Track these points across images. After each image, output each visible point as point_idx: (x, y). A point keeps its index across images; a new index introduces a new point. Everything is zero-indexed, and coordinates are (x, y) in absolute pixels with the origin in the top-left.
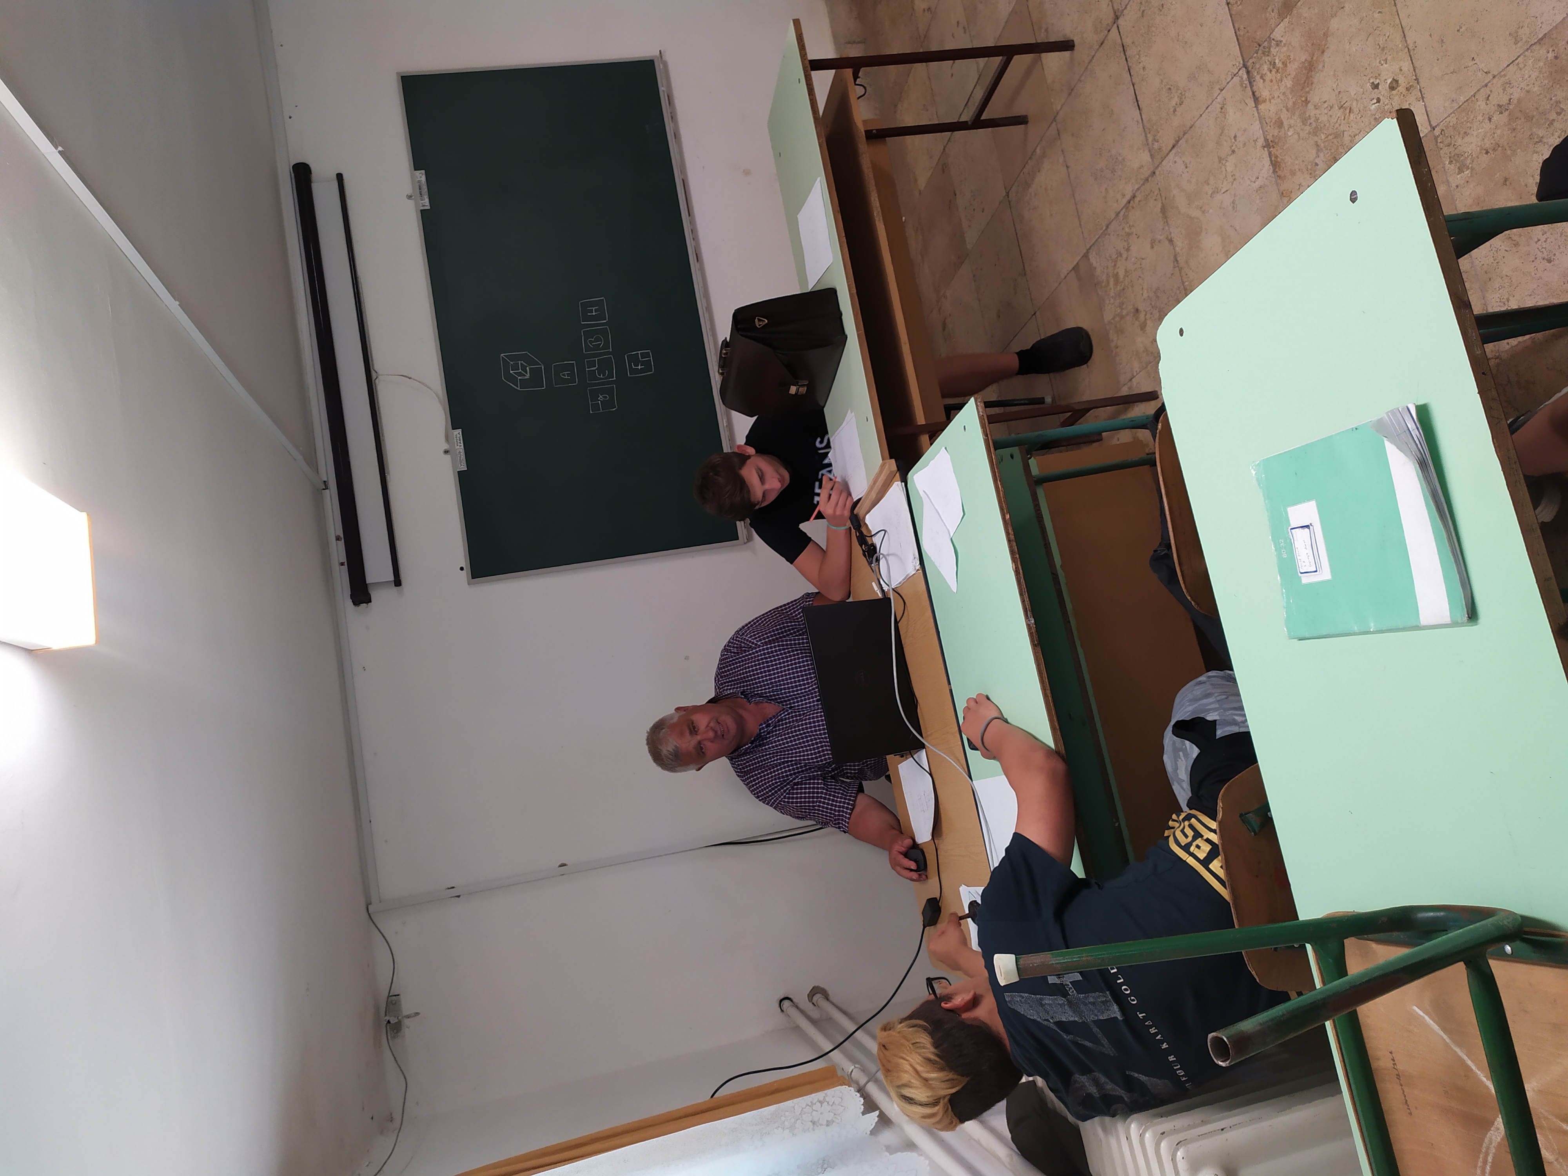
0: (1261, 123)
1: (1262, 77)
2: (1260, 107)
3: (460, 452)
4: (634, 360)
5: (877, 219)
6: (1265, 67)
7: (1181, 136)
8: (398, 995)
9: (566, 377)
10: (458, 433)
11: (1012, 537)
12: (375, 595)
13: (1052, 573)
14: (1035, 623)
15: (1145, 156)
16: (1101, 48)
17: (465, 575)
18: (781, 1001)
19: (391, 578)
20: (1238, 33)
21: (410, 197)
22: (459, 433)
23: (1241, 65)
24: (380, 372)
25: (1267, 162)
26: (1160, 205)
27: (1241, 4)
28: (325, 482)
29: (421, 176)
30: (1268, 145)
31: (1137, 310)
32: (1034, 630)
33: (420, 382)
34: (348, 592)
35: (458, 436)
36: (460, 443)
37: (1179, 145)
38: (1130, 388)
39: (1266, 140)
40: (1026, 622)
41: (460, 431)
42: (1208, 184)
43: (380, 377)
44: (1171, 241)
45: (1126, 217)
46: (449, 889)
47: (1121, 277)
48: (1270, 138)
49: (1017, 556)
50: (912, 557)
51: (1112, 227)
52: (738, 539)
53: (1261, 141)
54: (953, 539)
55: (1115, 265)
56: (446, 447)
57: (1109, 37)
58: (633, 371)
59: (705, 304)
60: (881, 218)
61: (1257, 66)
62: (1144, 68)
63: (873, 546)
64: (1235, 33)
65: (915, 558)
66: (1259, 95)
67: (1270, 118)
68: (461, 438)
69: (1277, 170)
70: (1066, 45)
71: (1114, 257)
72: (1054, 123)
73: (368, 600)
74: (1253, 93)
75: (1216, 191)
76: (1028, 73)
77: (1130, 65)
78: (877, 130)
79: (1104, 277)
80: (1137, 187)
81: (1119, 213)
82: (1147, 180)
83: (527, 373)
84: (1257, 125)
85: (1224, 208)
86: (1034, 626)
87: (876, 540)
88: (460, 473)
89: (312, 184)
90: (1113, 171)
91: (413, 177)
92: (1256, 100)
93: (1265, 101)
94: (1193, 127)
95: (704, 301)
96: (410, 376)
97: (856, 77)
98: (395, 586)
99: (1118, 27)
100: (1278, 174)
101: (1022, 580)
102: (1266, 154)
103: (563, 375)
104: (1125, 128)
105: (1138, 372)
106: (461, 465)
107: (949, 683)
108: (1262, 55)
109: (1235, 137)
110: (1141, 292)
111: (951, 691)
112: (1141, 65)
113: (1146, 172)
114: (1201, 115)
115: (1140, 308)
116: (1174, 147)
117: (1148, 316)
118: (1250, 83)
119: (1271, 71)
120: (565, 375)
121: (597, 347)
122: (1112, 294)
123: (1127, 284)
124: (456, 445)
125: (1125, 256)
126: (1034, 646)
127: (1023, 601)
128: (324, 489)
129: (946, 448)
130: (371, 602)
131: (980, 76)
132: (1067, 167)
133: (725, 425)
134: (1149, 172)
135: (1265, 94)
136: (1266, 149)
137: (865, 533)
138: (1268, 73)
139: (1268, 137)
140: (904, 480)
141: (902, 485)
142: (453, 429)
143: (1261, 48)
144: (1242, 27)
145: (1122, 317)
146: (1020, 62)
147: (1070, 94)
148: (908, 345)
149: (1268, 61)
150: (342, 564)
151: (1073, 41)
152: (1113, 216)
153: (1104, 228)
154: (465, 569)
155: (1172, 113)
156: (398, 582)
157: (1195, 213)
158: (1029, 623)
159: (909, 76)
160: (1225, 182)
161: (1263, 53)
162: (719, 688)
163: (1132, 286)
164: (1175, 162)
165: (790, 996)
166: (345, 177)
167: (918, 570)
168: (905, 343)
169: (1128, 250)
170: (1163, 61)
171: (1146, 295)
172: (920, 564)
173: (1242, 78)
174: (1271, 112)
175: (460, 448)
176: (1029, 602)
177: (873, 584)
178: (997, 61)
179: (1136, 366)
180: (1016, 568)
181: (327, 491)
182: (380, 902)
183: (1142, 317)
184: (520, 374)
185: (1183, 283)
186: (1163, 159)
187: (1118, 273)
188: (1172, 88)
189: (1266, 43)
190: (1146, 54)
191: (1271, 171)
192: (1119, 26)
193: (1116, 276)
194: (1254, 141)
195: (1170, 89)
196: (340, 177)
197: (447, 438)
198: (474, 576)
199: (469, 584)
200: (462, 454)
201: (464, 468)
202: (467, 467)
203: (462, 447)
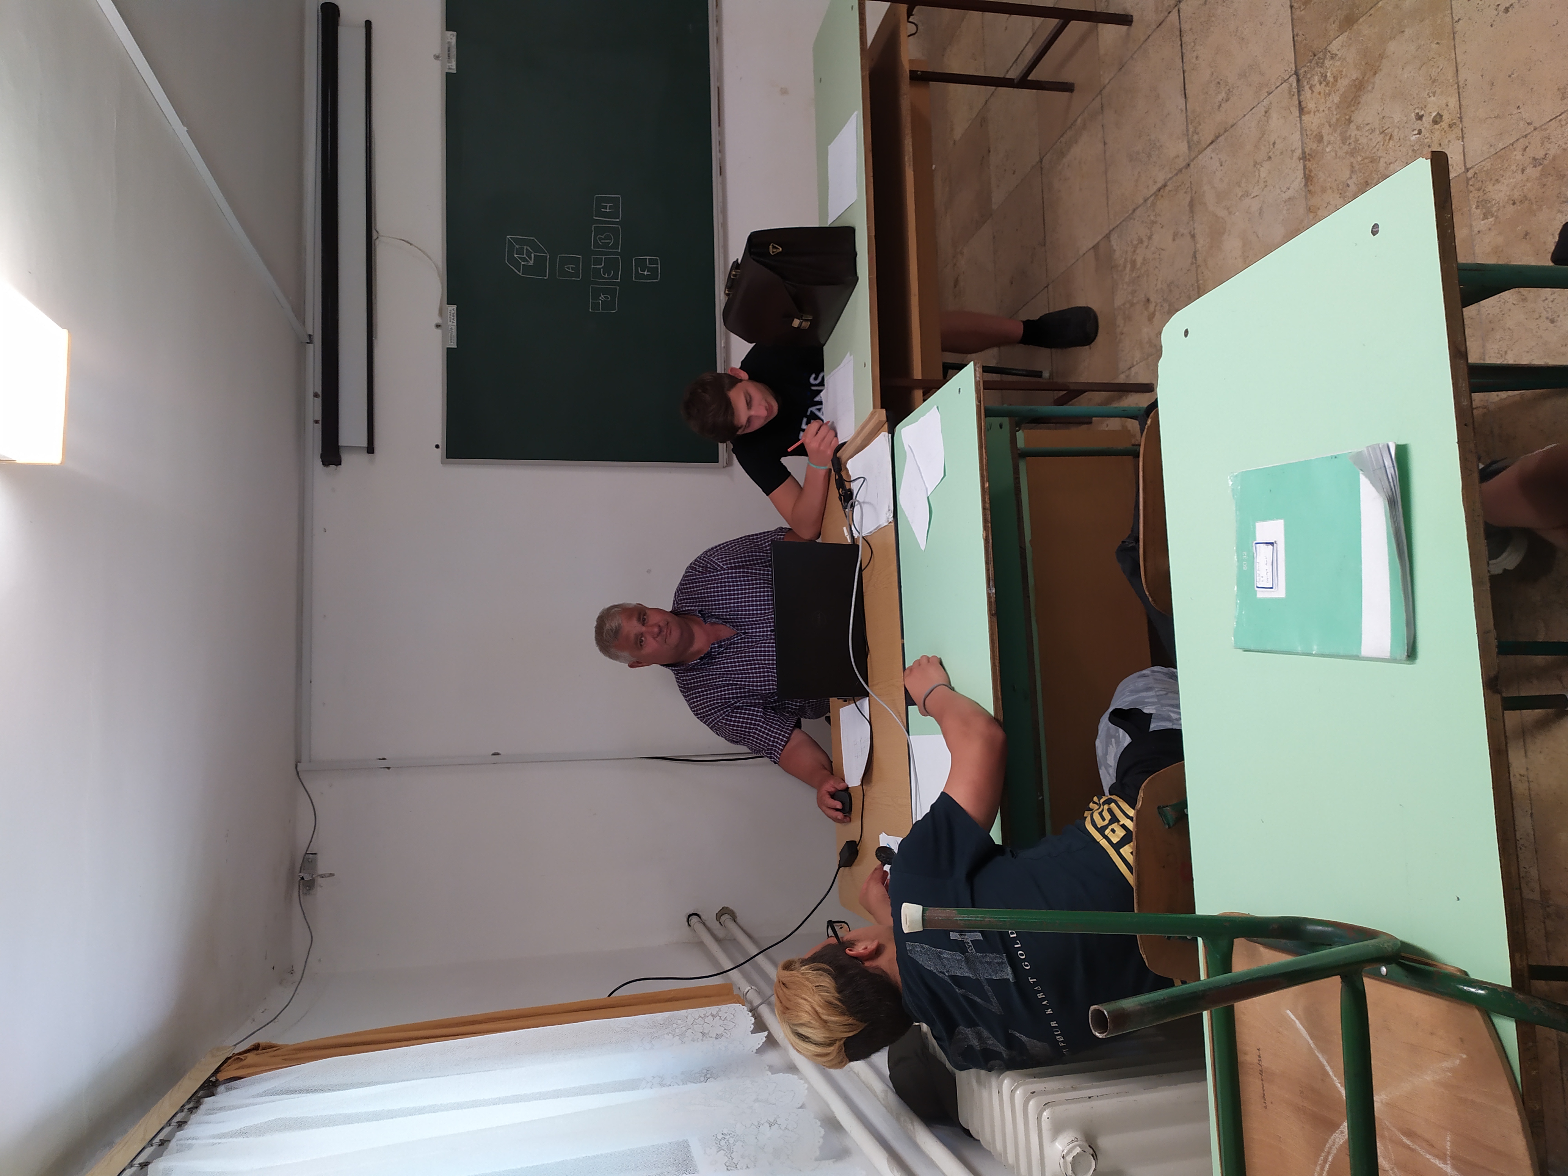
0: (1302, 134)
1: (1311, 88)
2: (1303, 117)
3: (452, 329)
4: (641, 264)
5: (907, 164)
6: (1316, 78)
7: (1222, 133)
8: (316, 854)
9: (571, 271)
11: (988, 506)
12: (345, 458)
13: (1020, 547)
14: (996, 593)
15: (1183, 147)
16: (1159, 29)
17: (439, 453)
18: (690, 916)
19: (365, 444)
20: (1296, 38)
21: (437, 57)
22: (453, 309)
23: (1293, 72)
24: (381, 233)
25: (1300, 174)
26: (1188, 199)
27: (1304, 9)
28: (310, 336)
29: (452, 37)
30: (1304, 157)
31: (1148, 300)
32: (993, 600)
33: (420, 250)
34: (318, 450)
35: (453, 311)
36: (453, 319)
37: (1218, 141)
38: (1127, 377)
39: (1304, 152)
40: (987, 591)
41: (455, 307)
42: (1240, 186)
43: (380, 238)
44: (1193, 236)
45: (1153, 204)
46: (380, 759)
47: (1138, 265)
48: (1307, 150)
49: (990, 525)
50: (887, 509)
51: (1138, 212)
52: (718, 462)
53: (1298, 152)
54: (930, 498)
55: (1134, 251)
56: (438, 320)
57: (1168, 19)
58: (638, 276)
59: (721, 220)
60: (912, 163)
61: (1309, 76)
62: (1197, 57)
63: (851, 492)
64: (1293, 38)
65: (889, 510)
66: (1305, 106)
67: (1311, 130)
68: (455, 315)
69: (1309, 184)
70: (1125, 20)
71: (1135, 242)
72: (1099, 97)
73: (339, 463)
74: (1300, 102)
75: (1246, 194)
76: (1083, 39)
77: (1184, 51)
78: (922, 72)
79: (1122, 261)
80: (1170, 176)
81: (1148, 199)
82: (1180, 171)
83: (531, 259)
84: (1297, 135)
85: (1251, 213)
86: (995, 596)
87: (855, 486)
88: (449, 350)
89: (339, 27)
90: (1149, 156)
91: (443, 38)
92: (1301, 109)
93: (1309, 113)
94: (1235, 126)
95: (721, 217)
96: (411, 242)
97: (910, 14)
98: (368, 452)
99: (1179, 11)
100: (1309, 188)
101: (990, 550)
102: (1301, 166)
103: (567, 268)
104: (1169, 114)
105: (1139, 361)
106: (451, 342)
107: (903, 638)
108: (1315, 65)
109: (1274, 143)
110: (1155, 283)
111: (903, 645)
112: (1195, 54)
113: (1181, 163)
114: (1245, 115)
115: (1152, 299)
116: (1212, 143)
117: (1158, 307)
118: (1299, 91)
119: (1321, 83)
120: (569, 268)
121: (606, 245)
122: (1127, 279)
123: (1143, 271)
124: (449, 321)
125: (1146, 244)
126: (991, 615)
127: (987, 570)
128: (308, 343)
129: (937, 407)
130: (340, 464)
131: (1034, 34)
132: (1105, 144)
133: (723, 345)
134: (1184, 164)
135: (1311, 105)
136: (1301, 161)
137: (844, 477)
138: (1318, 85)
139: (1306, 150)
140: (892, 432)
141: (888, 436)
142: (448, 304)
143: (1316, 58)
144: (1300, 33)
145: (1132, 305)
146: (1076, 28)
147: (1120, 69)
148: (917, 297)
149: (1321, 73)
150: (317, 422)
151: (1132, 16)
152: (1141, 201)
153: (1130, 212)
154: (440, 447)
155: (1217, 107)
156: (370, 449)
157: (1222, 213)
158: (990, 592)
159: (963, 20)
160: (1256, 188)
161: (1317, 64)
162: (677, 603)
163: (1148, 276)
164: (1211, 158)
165: (698, 913)
166: (373, 24)
167: (890, 522)
168: (915, 295)
169: (1150, 238)
170: (1217, 54)
171: (1159, 286)
172: (894, 517)
173: (1291, 86)
174: (1313, 125)
175: (453, 324)
176: (993, 572)
177: (845, 529)
178: (1053, 23)
179: (1138, 355)
180: (986, 536)
181: (311, 345)
182: (310, 762)
183: (1152, 307)
184: (524, 260)
185: (1198, 281)
186: (1200, 153)
187: (1135, 260)
188: (1221, 82)
189: (1321, 53)
190: (1201, 43)
191: (1303, 184)
192: (1181, 11)
193: (1134, 262)
194: (1291, 150)
195: (1219, 83)
196: (368, 24)
197: (441, 312)
198: (448, 456)
199: (442, 463)
200: (453, 331)
201: (454, 345)
202: (457, 345)
203: (455, 324)
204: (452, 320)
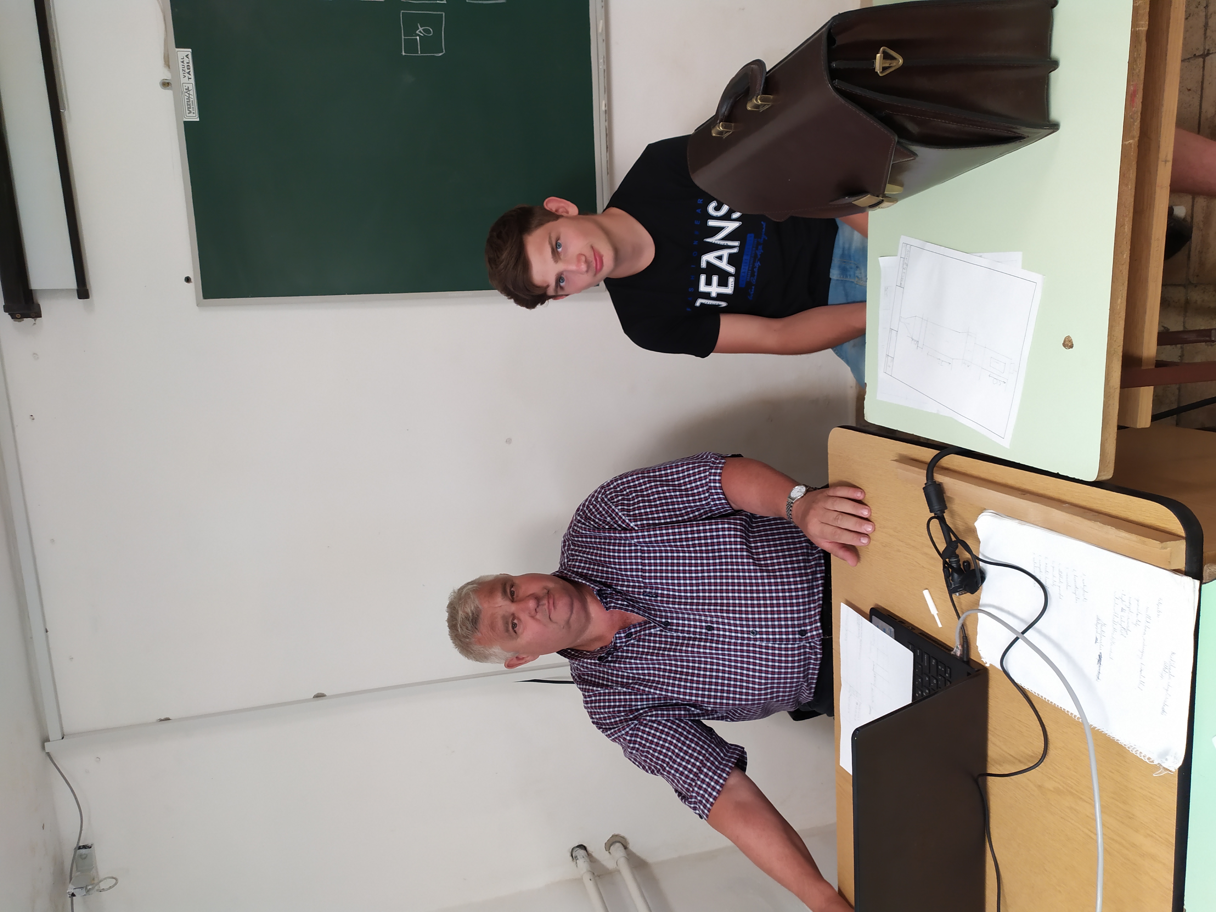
3: (188, 89)
8: (90, 846)
10: (185, 54)
12: (45, 305)
17: (193, 290)
19: (73, 283)
22: (187, 56)
35: (186, 60)
36: (189, 73)
41: (188, 52)
46: (163, 720)
56: (167, 75)
68: (191, 65)
73: (38, 314)
88: (188, 126)
98: (80, 298)
106: (190, 112)
124: (182, 76)
130: (41, 317)
142: (177, 47)
154: (192, 280)
156: (83, 292)
162: (567, 559)
175: (189, 82)
182: (62, 736)
197: (167, 63)
198: (206, 296)
199: (198, 304)
200: (191, 93)
201: (194, 117)
202: (200, 117)
203: (192, 81)
204: (187, 75)
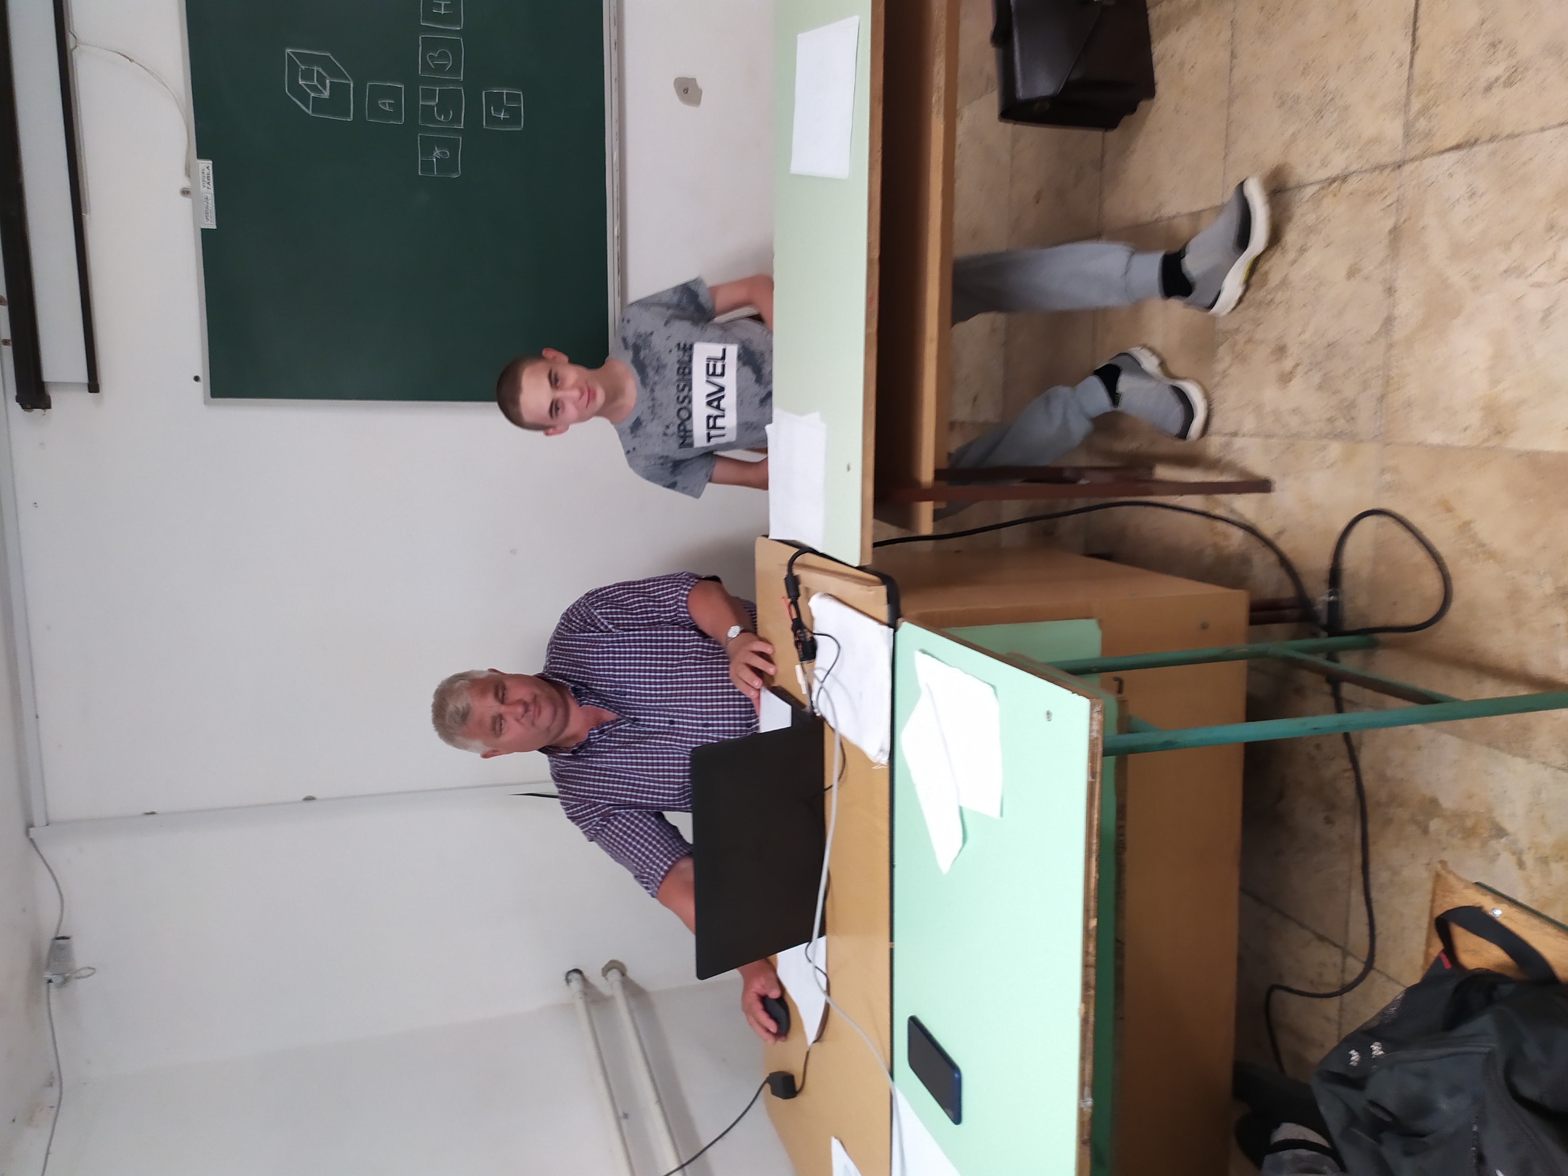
3: (207, 198)
4: (496, 101)
7: (1483, 138)
8: (68, 938)
9: (387, 109)
10: (206, 165)
11: (1092, 959)
12: (55, 397)
14: (1093, 1108)
15: (1394, 129)
17: (201, 389)
18: (569, 972)
19: (84, 378)
22: (207, 168)
24: (81, 38)
26: (1389, 224)
32: (1087, 1118)
33: (145, 69)
34: (12, 391)
36: (208, 183)
37: (1474, 150)
40: (1079, 1104)
41: (209, 163)
42: (1506, 252)
43: (80, 46)
44: (1390, 291)
46: (146, 814)
49: (1092, 991)
54: (965, 812)
56: (185, 183)
58: (491, 120)
68: (211, 175)
73: (46, 405)
80: (1357, 167)
82: (1382, 167)
83: (325, 88)
85: (1521, 309)
86: (1090, 1111)
88: (205, 232)
90: (1319, 113)
94: (1516, 140)
96: (131, 58)
98: (90, 392)
101: (1090, 1035)
103: (384, 104)
104: (1372, 57)
106: (208, 220)
114: (1544, 129)
116: (1459, 149)
121: (440, 69)
124: (201, 186)
126: (1083, 1142)
127: (1082, 1070)
130: (49, 408)
134: (1391, 159)
142: (198, 158)
150: (6, 343)
154: (201, 379)
155: (1483, 88)
156: (93, 386)
158: (1083, 1106)
160: (1544, 270)
164: (1452, 174)
165: (581, 969)
167: (882, 767)
172: (889, 759)
175: (208, 191)
176: (1091, 1071)
180: (1084, 1012)
182: (47, 825)
184: (314, 88)
186: (1428, 154)
188: (1500, 45)
195: (1495, 44)
197: (188, 173)
198: (213, 395)
199: (206, 403)
200: (210, 202)
201: (212, 225)
202: (217, 225)
203: (212, 191)
204: (206, 185)
